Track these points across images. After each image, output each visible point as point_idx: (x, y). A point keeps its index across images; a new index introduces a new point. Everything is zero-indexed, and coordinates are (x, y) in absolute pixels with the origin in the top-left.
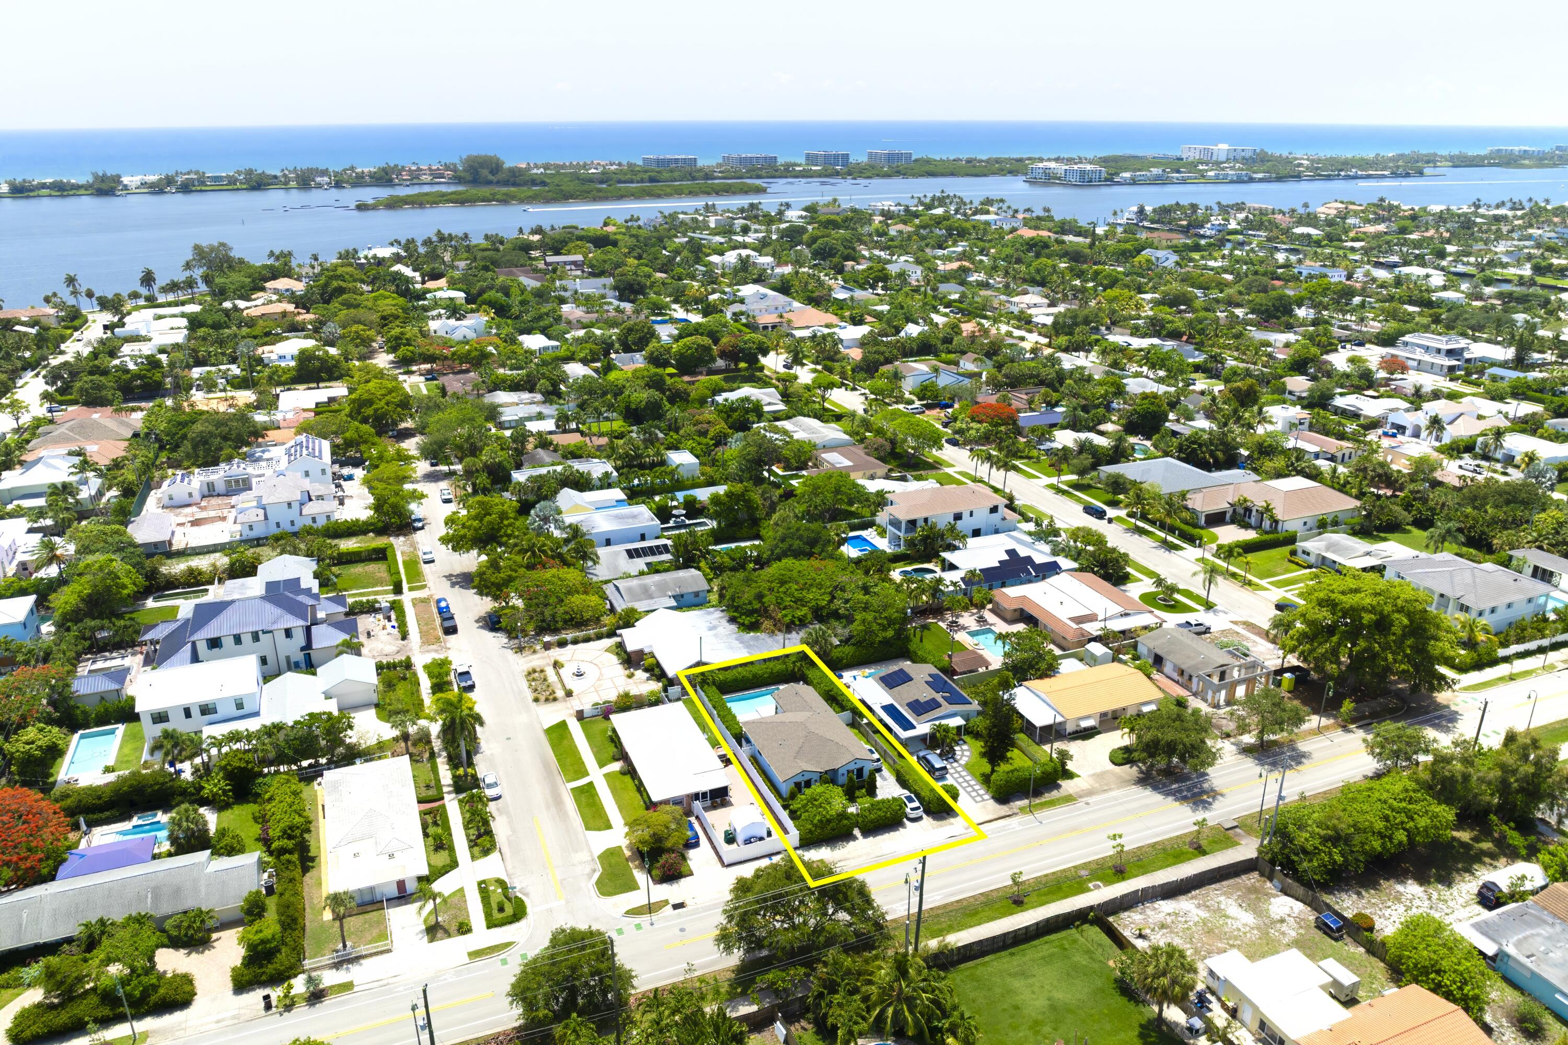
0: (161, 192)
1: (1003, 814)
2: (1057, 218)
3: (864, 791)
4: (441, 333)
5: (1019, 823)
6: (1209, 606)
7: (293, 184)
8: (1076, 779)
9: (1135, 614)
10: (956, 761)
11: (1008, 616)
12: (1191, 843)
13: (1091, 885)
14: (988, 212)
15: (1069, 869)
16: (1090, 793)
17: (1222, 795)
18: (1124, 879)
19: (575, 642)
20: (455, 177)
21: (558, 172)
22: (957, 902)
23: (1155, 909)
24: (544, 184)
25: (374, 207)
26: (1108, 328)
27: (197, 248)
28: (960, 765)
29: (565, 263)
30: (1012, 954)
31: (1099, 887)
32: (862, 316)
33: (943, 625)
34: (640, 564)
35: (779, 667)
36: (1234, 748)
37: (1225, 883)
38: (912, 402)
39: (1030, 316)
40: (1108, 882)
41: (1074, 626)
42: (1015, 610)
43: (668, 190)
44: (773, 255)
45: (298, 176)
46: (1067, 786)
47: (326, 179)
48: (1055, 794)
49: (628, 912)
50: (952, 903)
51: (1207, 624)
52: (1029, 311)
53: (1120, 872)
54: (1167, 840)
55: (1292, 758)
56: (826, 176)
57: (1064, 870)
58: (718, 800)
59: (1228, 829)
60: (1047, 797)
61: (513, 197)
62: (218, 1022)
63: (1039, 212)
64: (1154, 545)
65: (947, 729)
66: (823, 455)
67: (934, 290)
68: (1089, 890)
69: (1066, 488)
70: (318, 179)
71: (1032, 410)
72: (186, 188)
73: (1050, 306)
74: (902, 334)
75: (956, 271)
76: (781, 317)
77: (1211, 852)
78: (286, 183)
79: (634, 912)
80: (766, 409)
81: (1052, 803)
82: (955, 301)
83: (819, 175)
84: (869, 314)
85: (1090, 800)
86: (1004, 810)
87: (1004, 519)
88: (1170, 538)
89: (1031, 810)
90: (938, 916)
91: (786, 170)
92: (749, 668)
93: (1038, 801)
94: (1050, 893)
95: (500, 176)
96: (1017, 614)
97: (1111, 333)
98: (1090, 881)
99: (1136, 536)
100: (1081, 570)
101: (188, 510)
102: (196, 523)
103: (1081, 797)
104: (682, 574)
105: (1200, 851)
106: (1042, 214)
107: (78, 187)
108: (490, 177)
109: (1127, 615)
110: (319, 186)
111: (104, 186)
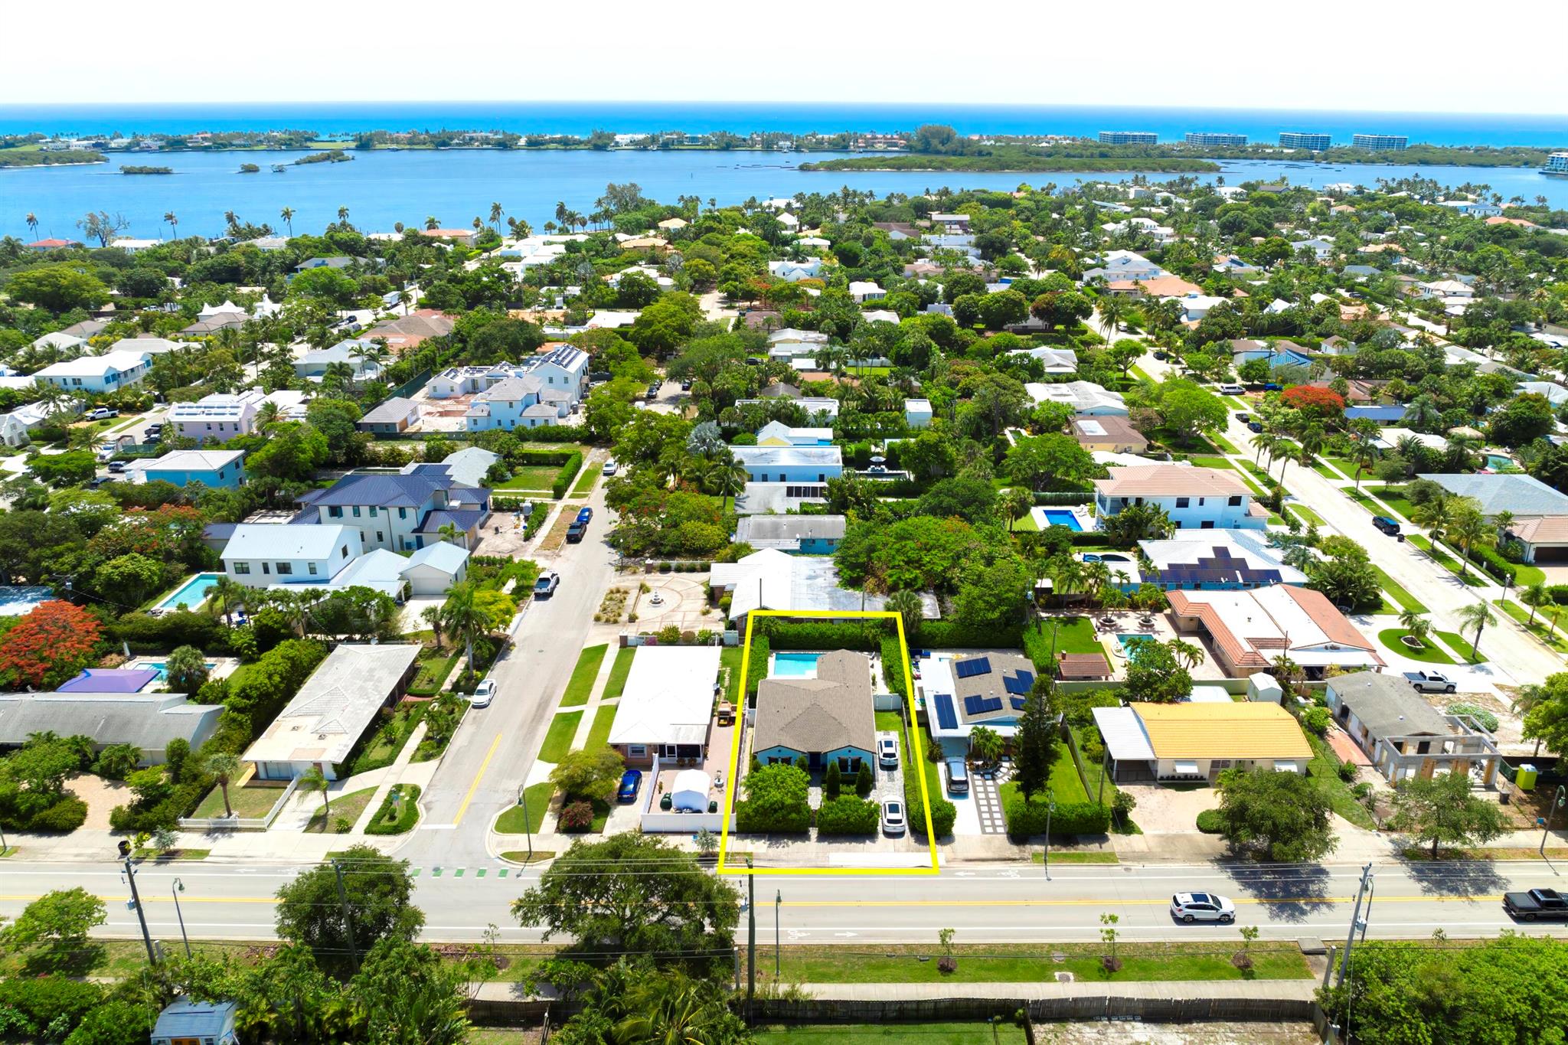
0: (645, 149)
1: (1008, 855)
2: (1552, 210)
3: (853, 788)
4: (779, 275)
5: (1020, 873)
6: (1474, 659)
7: (758, 147)
8: (1134, 837)
9: (1346, 650)
10: (993, 779)
11: (1182, 624)
12: (1236, 958)
13: (1057, 974)
14: (1465, 199)
15: (1042, 946)
16: (1141, 857)
17: (1329, 905)
18: (1108, 979)
19: (679, 570)
20: (906, 146)
21: (1008, 144)
22: (869, 946)
23: (1124, 1031)
24: (990, 154)
25: (815, 169)
26: (1539, 325)
27: (612, 188)
28: (996, 785)
29: (950, 222)
30: (887, 1033)
31: (1068, 979)
32: (1230, 288)
33: (1094, 621)
34: (795, 503)
35: (851, 629)
36: (1391, 846)
37: (1252, 1026)
38: (1234, 381)
39: (1443, 305)
40: (1083, 975)
41: (1248, 648)
42: (1191, 619)
43: (1111, 164)
44: (1173, 226)
45: (763, 141)
46: (1117, 841)
47: (788, 143)
48: (1094, 848)
49: (505, 855)
50: (861, 946)
51: (1451, 680)
52: (1443, 300)
53: (1109, 968)
54: (1206, 944)
55: (1474, 882)
56: (1298, 160)
57: (1034, 946)
58: (687, 760)
59: (1307, 953)
60: (1081, 849)
61: (949, 165)
62: (77, 855)
63: (1531, 202)
64: (1446, 575)
65: (989, 737)
66: (1080, 423)
67: (1339, 270)
68: (1051, 979)
69: (1367, 493)
70: (781, 143)
71: (1374, 402)
72: (666, 147)
73: (1474, 296)
74: (1266, 311)
75: (1380, 254)
76: (1136, 283)
77: (1262, 977)
78: (753, 146)
79: (510, 856)
80: (1048, 370)
81: (1081, 858)
82: (1361, 284)
83: (1291, 158)
84: (1242, 289)
85: (1136, 866)
86: (1014, 850)
87: (1248, 515)
88: (1471, 569)
89: (1045, 859)
90: (834, 956)
91: (1255, 151)
92: (820, 625)
93: (1064, 851)
94: (996, 968)
95: (949, 146)
96: (1193, 625)
97: (1541, 331)
98: (1060, 968)
99: (1427, 562)
100: (1307, 586)
101: (445, 402)
102: (442, 414)
103: (1124, 859)
104: (828, 519)
105: (1246, 971)
106: (1534, 203)
107: (580, 142)
108: (940, 147)
109: (1334, 648)
110: (780, 149)
111: (600, 143)
